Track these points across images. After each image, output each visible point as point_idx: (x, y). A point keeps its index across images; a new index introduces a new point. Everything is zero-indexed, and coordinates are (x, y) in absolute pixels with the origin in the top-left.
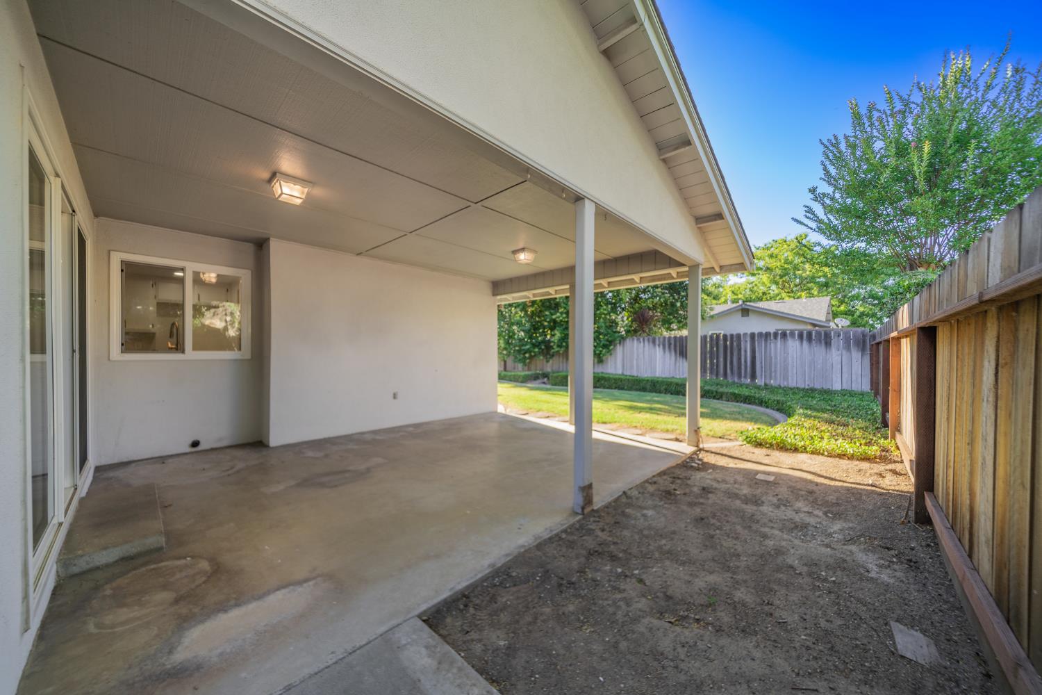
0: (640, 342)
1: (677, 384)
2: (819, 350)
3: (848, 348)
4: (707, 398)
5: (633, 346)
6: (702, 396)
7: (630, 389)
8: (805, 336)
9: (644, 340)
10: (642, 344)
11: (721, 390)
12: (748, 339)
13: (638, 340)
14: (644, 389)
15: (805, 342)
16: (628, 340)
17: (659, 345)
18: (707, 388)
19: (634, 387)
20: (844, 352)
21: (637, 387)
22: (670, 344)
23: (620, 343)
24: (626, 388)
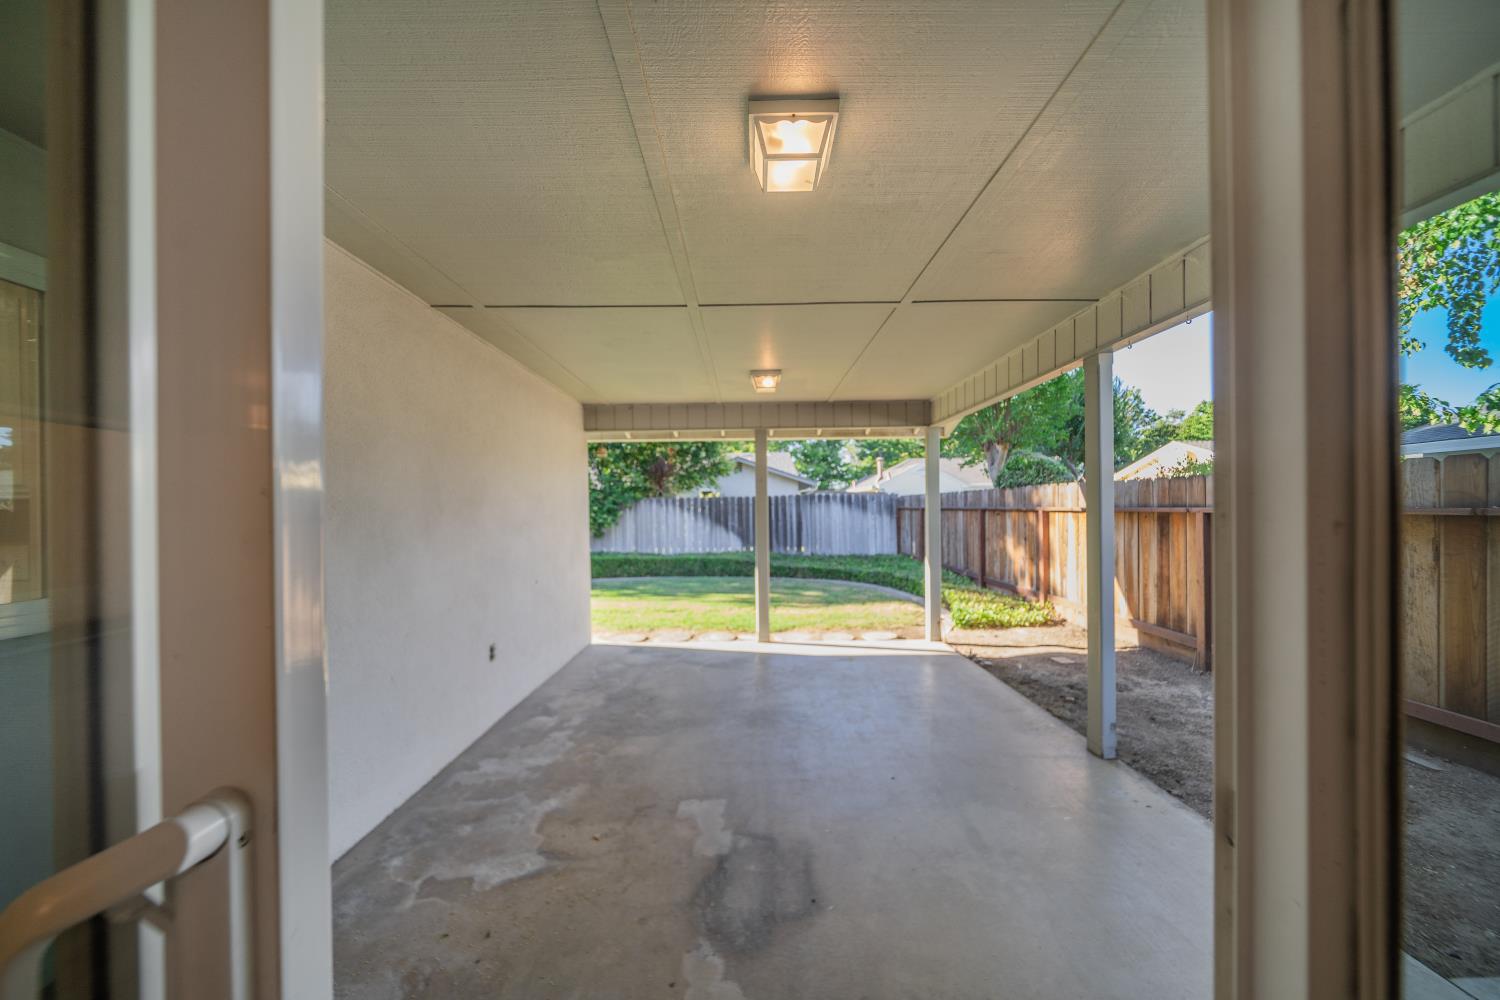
0: (661, 505)
1: (738, 562)
2: (857, 514)
3: (880, 512)
4: (777, 576)
5: (651, 510)
6: (772, 575)
7: (669, 574)
8: (846, 500)
9: (667, 502)
10: (664, 508)
11: (793, 565)
12: (794, 502)
13: (659, 502)
14: (690, 573)
15: (846, 506)
16: (642, 502)
17: (689, 510)
18: (775, 564)
19: (677, 571)
20: (878, 516)
21: (682, 570)
22: (703, 508)
23: (630, 508)
24: (663, 572)
